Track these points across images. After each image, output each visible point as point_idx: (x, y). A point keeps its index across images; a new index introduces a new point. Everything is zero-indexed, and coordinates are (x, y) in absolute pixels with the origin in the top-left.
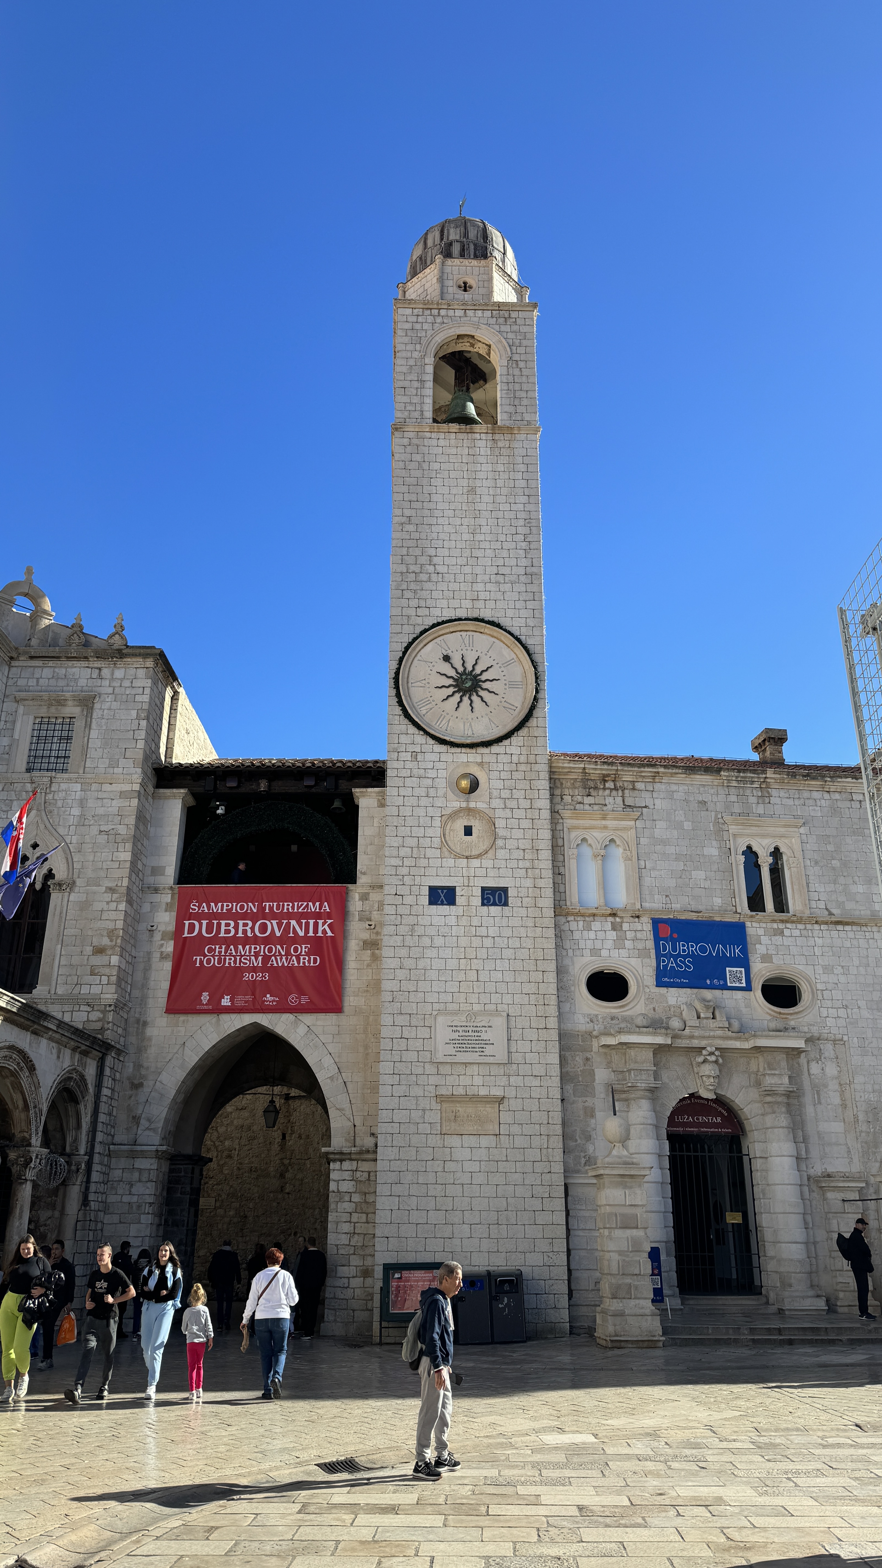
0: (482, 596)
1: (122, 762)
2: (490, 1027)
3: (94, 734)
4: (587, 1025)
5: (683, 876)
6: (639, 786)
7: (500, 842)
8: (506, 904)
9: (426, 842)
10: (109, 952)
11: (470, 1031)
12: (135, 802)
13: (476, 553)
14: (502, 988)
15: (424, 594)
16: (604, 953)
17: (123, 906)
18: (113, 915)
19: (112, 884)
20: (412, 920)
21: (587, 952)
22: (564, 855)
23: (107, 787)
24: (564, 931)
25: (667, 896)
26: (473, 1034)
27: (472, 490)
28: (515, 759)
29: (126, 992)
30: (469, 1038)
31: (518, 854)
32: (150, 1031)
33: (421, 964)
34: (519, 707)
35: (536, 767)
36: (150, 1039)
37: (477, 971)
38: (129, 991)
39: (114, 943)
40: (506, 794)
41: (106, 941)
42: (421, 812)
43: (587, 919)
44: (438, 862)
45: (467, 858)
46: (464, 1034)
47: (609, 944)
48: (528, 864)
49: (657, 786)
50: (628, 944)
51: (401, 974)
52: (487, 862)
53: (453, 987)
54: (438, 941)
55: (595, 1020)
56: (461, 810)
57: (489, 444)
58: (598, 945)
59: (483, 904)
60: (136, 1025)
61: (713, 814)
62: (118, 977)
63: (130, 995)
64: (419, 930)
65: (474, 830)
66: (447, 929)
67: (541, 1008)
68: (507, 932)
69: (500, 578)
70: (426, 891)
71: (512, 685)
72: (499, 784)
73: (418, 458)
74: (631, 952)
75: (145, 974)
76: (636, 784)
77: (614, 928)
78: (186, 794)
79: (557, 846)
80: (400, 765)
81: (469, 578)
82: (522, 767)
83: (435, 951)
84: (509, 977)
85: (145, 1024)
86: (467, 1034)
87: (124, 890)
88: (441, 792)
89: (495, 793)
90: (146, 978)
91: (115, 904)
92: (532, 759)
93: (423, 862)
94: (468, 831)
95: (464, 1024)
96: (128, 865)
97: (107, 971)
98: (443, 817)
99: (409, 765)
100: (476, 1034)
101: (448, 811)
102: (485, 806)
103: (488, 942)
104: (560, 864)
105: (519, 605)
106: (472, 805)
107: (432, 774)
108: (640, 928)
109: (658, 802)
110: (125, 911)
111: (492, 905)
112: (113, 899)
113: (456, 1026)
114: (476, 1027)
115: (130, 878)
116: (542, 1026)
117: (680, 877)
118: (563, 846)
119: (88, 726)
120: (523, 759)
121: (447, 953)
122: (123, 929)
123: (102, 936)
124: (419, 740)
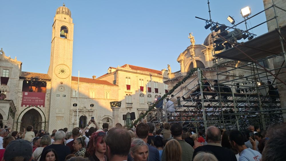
0: (65, 61)
2: (62, 109)
12: (18, 81)
13: (65, 55)
15: (58, 60)
16: (75, 102)
20: (54, 98)
23: (14, 80)
24: (71, 100)
25: (82, 96)
28: (68, 81)
37: (61, 104)
42: (56, 86)
43: (74, 98)
45: (61, 91)
48: (68, 93)
51: (53, 104)
52: (64, 92)
55: (74, 109)
57: (67, 41)
59: (63, 97)
65: (62, 88)
66: (58, 99)
68: (65, 100)
69: (67, 59)
70: (56, 95)
71: (68, 73)
72: (65, 83)
73: (58, 41)
74: (78, 102)
77: (77, 99)
78: (23, 80)
80: (54, 80)
81: (64, 58)
83: (57, 102)
84: (65, 104)
93: (56, 92)
98: (59, 87)
102: (64, 86)
104: (71, 93)
105: (70, 62)
109: (83, 86)
113: (59, 109)
116: (68, 109)
117: (84, 94)
124: (56, 77)
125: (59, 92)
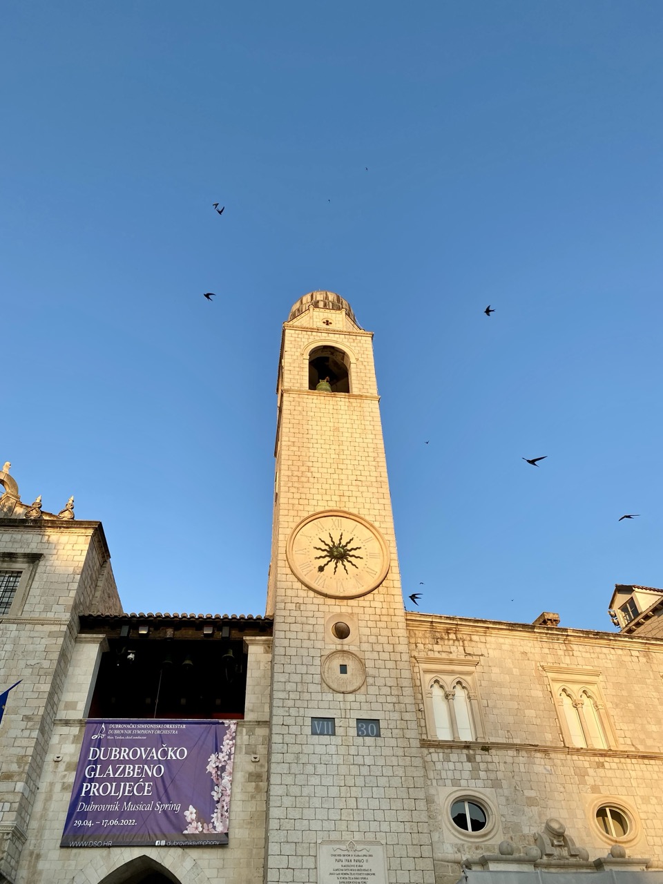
0: (347, 493)
1: (55, 607)
2: (370, 856)
3: (35, 585)
4: (456, 855)
5: (519, 714)
6: (475, 638)
7: (370, 680)
8: (378, 735)
9: (308, 678)
10: (16, 779)
11: (353, 861)
12: (61, 641)
13: (340, 466)
14: (379, 815)
15: (306, 490)
16: (463, 783)
17: (35, 734)
18: (25, 743)
19: (29, 713)
20: (297, 749)
21: (448, 782)
22: (422, 694)
23: (38, 627)
24: (427, 762)
25: (508, 731)
26: (355, 864)
27: (337, 429)
28: (378, 611)
29: (25, 822)
30: (352, 868)
31: (386, 690)
32: (41, 865)
33: (306, 791)
34: (379, 572)
35: (395, 619)
36: (40, 873)
37: (356, 798)
38: (27, 822)
39: (21, 769)
40: (372, 639)
41: (14, 767)
42: (304, 652)
43: (446, 751)
44: (319, 697)
45: (343, 693)
46: (347, 863)
47: (466, 775)
48: (394, 699)
49: (488, 639)
50: (482, 774)
51: (287, 801)
52: (361, 698)
53: (334, 815)
54: (321, 769)
55: (461, 850)
56: (337, 652)
57: (347, 404)
58: (457, 776)
59: (358, 735)
60: (29, 858)
61: (533, 663)
62: (20, 805)
63: (27, 826)
64: (304, 759)
65: (349, 669)
66: (328, 757)
67: (415, 836)
68: (381, 762)
69: (359, 483)
70: (308, 722)
71: (372, 556)
72: (367, 631)
73: (300, 408)
74: (486, 782)
75: (45, 804)
76: (472, 637)
77: (470, 759)
78: (104, 639)
79: (415, 686)
80: (287, 613)
81: (337, 482)
82: (385, 618)
83: (318, 778)
84: (385, 805)
85: (38, 856)
86: (349, 864)
87: (38, 719)
88: (320, 636)
89: (364, 639)
90: (45, 809)
91: (29, 731)
92: (391, 612)
93: (306, 696)
94: (343, 669)
95: (346, 853)
96: (46, 695)
97: (10, 797)
98: (323, 658)
99: (294, 613)
100: (358, 864)
101: (327, 653)
102: (356, 649)
103: (365, 771)
104: (419, 702)
105: (374, 501)
106: (346, 648)
107: (312, 621)
108: (490, 760)
109: (491, 652)
110: (37, 739)
111: (366, 736)
112: (28, 727)
113: (339, 855)
114: (359, 856)
115: (46, 708)
116: (418, 855)
117: (516, 715)
118: (421, 686)
119: (32, 578)
120: (384, 611)
121: (328, 781)
122: (32, 756)
123: (12, 762)
124: (303, 593)
125: (330, 696)
